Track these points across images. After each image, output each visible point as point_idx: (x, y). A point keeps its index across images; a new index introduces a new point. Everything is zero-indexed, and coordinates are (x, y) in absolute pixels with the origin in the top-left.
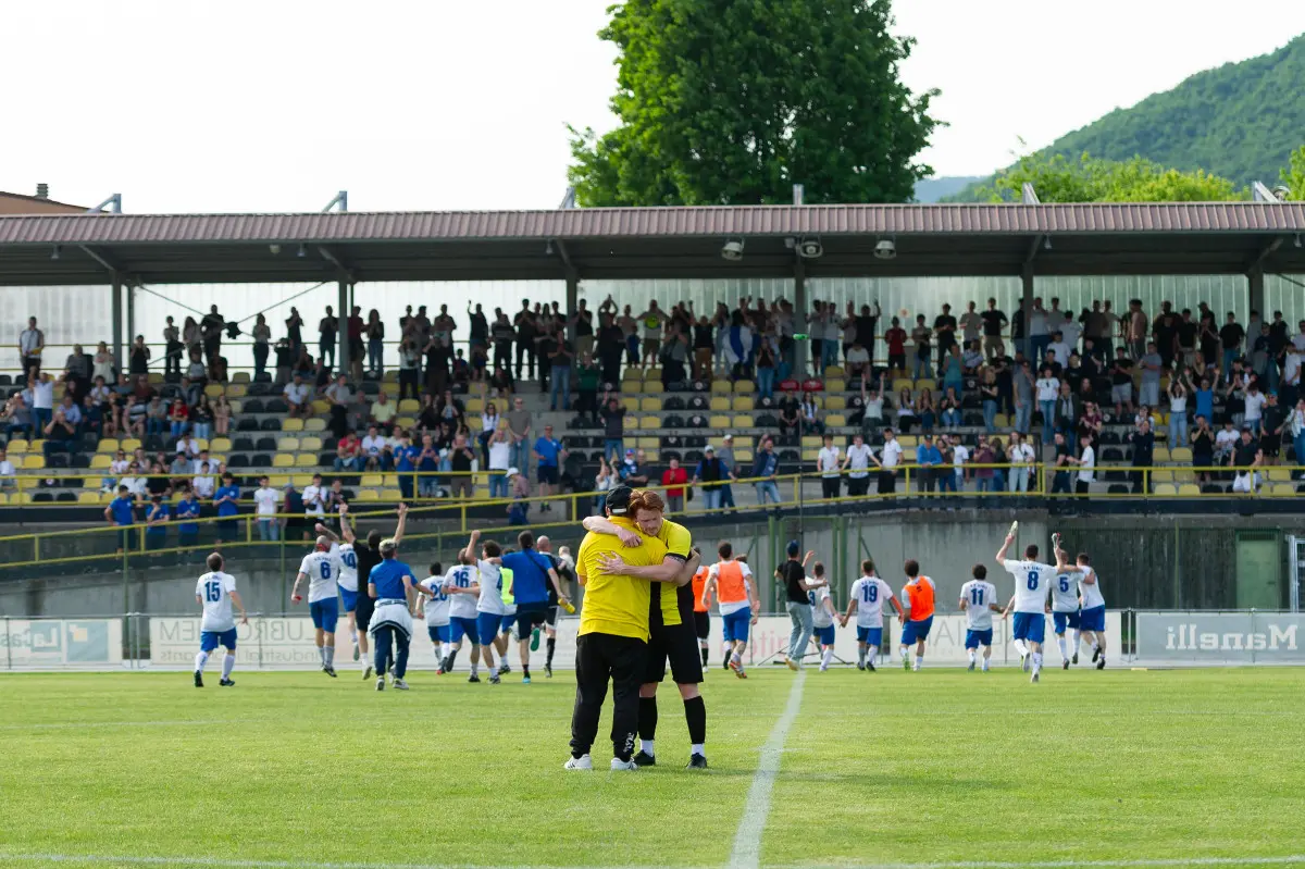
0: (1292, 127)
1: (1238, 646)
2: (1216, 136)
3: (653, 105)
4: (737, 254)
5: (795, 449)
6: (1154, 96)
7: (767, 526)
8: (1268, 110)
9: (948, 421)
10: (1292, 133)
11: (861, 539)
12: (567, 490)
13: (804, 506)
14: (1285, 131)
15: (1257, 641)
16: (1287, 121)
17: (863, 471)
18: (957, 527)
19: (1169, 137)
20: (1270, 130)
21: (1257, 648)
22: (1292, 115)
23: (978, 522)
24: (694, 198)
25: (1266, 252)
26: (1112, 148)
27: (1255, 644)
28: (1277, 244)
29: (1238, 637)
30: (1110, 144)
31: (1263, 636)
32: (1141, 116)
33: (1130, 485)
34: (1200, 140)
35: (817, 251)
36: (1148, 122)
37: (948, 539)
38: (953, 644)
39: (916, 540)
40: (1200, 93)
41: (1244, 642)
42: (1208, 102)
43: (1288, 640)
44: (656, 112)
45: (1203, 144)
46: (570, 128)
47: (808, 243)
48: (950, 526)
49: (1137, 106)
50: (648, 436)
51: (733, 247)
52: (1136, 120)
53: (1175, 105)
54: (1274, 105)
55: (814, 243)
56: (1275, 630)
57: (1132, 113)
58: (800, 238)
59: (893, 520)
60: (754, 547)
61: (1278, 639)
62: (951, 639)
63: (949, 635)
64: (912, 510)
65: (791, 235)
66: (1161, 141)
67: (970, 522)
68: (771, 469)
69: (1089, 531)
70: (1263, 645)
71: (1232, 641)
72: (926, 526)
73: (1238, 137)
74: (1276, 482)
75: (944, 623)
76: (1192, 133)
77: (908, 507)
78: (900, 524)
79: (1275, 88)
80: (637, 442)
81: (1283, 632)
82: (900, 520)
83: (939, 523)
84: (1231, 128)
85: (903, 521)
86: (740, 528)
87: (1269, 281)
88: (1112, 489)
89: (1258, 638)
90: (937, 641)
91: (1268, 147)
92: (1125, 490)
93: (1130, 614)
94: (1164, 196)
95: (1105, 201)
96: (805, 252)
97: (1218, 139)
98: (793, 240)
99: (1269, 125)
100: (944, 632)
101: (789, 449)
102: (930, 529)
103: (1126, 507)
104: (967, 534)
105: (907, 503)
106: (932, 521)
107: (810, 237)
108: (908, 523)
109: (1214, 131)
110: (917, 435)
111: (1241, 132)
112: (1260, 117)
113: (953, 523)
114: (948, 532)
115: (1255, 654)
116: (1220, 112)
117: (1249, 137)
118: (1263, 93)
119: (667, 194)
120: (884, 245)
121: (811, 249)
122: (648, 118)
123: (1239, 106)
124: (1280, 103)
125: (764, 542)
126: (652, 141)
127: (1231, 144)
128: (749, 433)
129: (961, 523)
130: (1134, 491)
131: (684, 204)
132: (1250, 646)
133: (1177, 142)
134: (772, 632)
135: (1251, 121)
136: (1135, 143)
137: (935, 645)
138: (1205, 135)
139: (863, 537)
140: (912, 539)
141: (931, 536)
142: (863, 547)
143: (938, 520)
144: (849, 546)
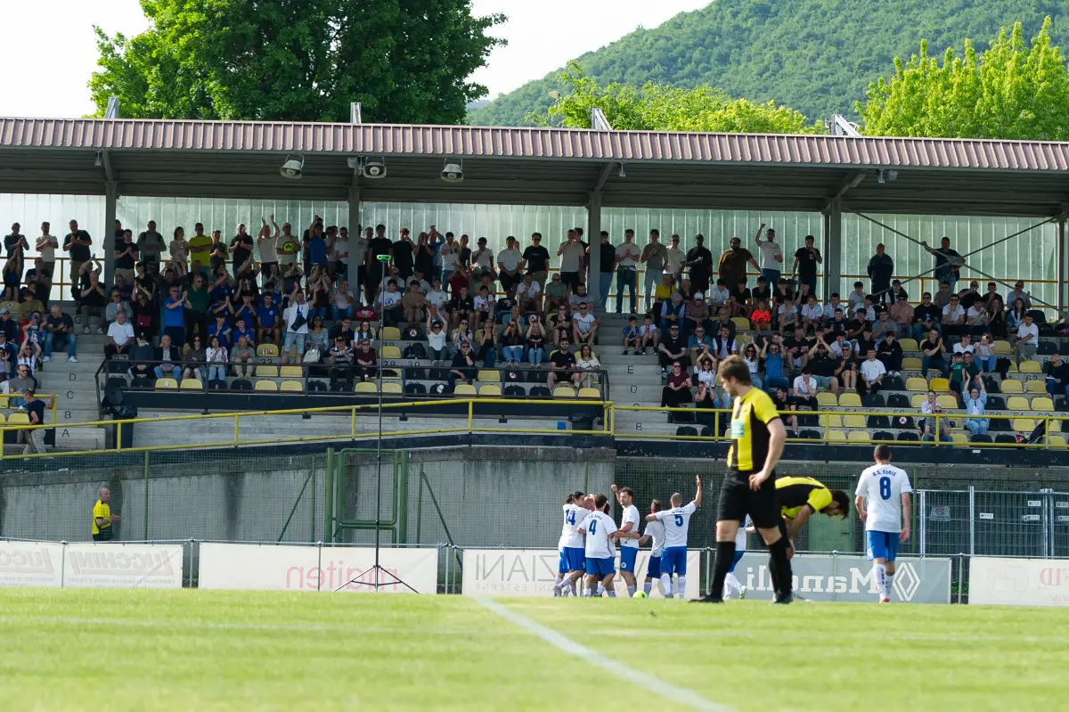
0: (838, 57)
1: (818, 589)
2: (751, 64)
3: (191, 10)
4: (298, 172)
6: (683, 15)
7: (325, 459)
8: (809, 36)
9: (509, 357)
10: (838, 63)
11: (422, 474)
12: (107, 416)
14: (829, 60)
15: (837, 584)
16: (833, 49)
18: (521, 465)
19: (697, 64)
20: (813, 60)
21: (837, 591)
22: (839, 44)
23: (543, 460)
24: (230, 112)
25: (846, 188)
26: (633, 74)
27: (836, 587)
28: (857, 181)
29: (819, 579)
30: (630, 70)
31: (844, 579)
32: (668, 39)
33: (699, 428)
34: (733, 67)
35: (381, 173)
36: (675, 46)
37: (511, 478)
38: (527, 580)
39: (478, 477)
40: (735, 15)
41: (824, 584)
42: (744, 26)
43: (869, 583)
44: (194, 18)
45: (736, 72)
46: (100, 32)
47: (371, 164)
48: (514, 463)
49: (662, 26)
51: (293, 165)
52: (661, 43)
53: (705, 27)
54: (817, 30)
55: (378, 164)
56: (855, 572)
57: (657, 35)
58: (363, 158)
59: (454, 456)
60: (311, 479)
61: (859, 582)
62: (525, 574)
63: (523, 571)
64: (473, 446)
65: (354, 155)
66: (688, 68)
67: (534, 461)
69: (657, 473)
70: (843, 589)
71: (812, 584)
72: (489, 464)
73: (776, 66)
74: (851, 429)
75: (518, 557)
76: (724, 59)
77: (470, 444)
78: (461, 461)
79: (819, 11)
81: (864, 574)
82: (462, 456)
83: (502, 461)
84: (768, 55)
85: (464, 458)
86: (293, 460)
87: (847, 220)
88: (680, 432)
89: (839, 581)
90: (510, 575)
91: (809, 79)
92: (694, 432)
93: (708, 552)
94: (732, 127)
95: (669, 129)
96: (368, 173)
97: (754, 68)
98: (356, 160)
99: (811, 54)
100: (518, 567)
102: (494, 467)
103: (696, 450)
104: (531, 472)
105: (469, 439)
106: (494, 456)
107: (374, 157)
108: (470, 460)
109: (749, 59)
111: (779, 62)
112: (802, 44)
114: (512, 470)
115: (835, 597)
116: (757, 37)
117: (788, 67)
118: (807, 17)
119: (200, 108)
120: (452, 168)
121: (375, 170)
122: (184, 23)
123: (779, 31)
124: (825, 29)
125: (321, 476)
126: (188, 49)
127: (767, 74)
129: (525, 461)
130: (704, 433)
131: (219, 118)
132: (830, 589)
133: (708, 69)
134: (341, 563)
135: (792, 48)
136: (658, 69)
137: (509, 580)
138: (739, 63)
139: (425, 471)
140: (473, 476)
141: (493, 473)
142: (424, 483)
143: (502, 458)
144: (410, 482)
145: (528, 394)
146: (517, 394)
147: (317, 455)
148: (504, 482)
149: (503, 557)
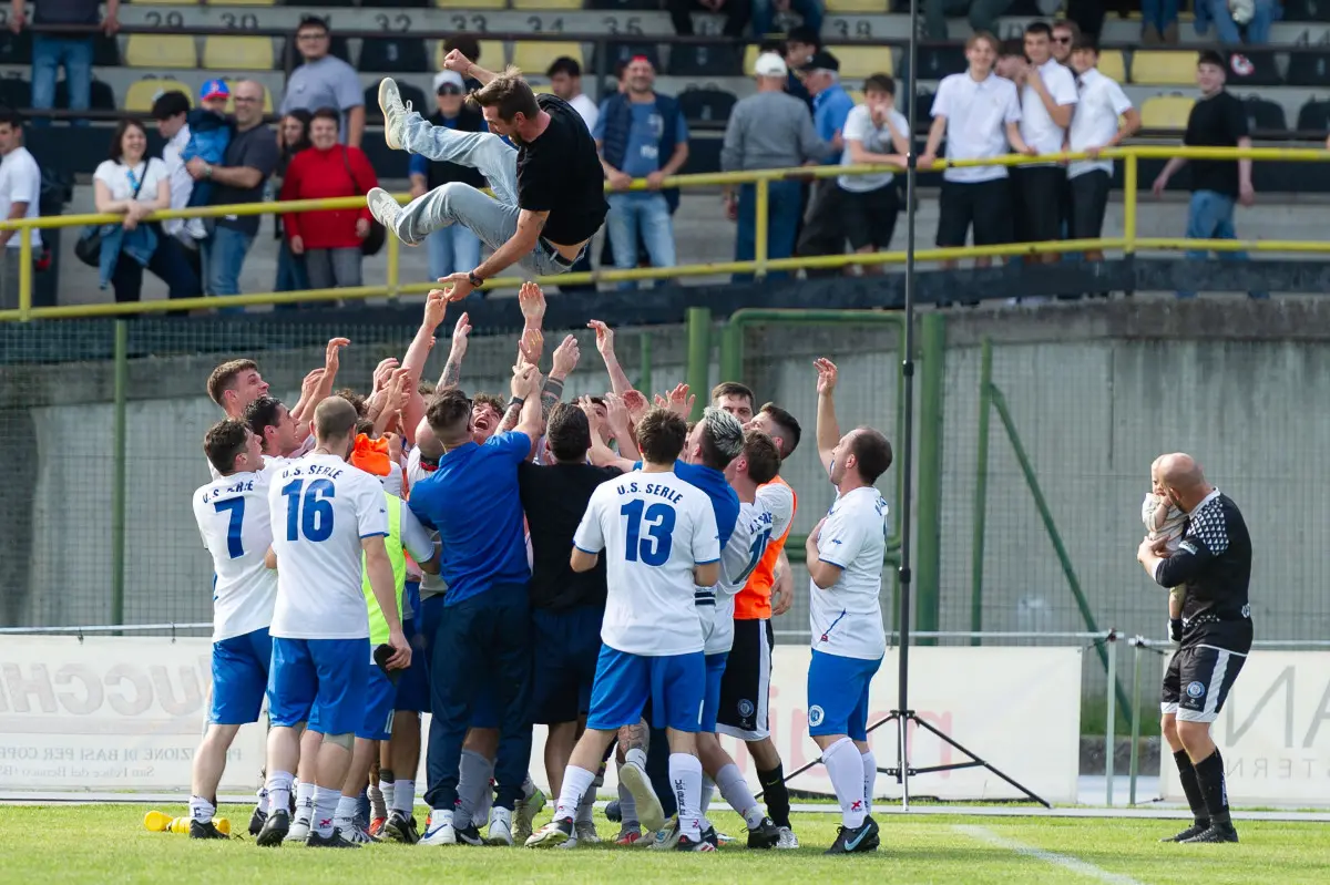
5: (721, 83)
7: (685, 337)
11: (989, 390)
13: (918, 268)
17: (988, 165)
18: (1291, 357)
37: (1258, 398)
39: (1154, 396)
48: (1268, 348)
50: (230, 31)
59: (1080, 329)
64: (1140, 296)
68: (650, 152)
72: (1188, 352)
78: (1103, 340)
80: (200, 49)
82: (1102, 327)
83: (1230, 342)
85: (1115, 335)
101: (703, 83)
102: (1206, 364)
104: (1323, 377)
105: (1128, 272)
106: (1208, 331)
108: (1130, 340)
110: (1128, 49)
113: (1277, 341)
114: (1264, 371)
128: (568, 28)
129: (1304, 343)
137: (1308, 742)
139: (995, 381)
140: (1139, 386)
141: (1204, 378)
142: (995, 416)
143: (1230, 331)
144: (948, 416)
145: (1291, 121)
146: (1259, 124)
147: (657, 329)
148: (1237, 412)
149: (1288, 674)
